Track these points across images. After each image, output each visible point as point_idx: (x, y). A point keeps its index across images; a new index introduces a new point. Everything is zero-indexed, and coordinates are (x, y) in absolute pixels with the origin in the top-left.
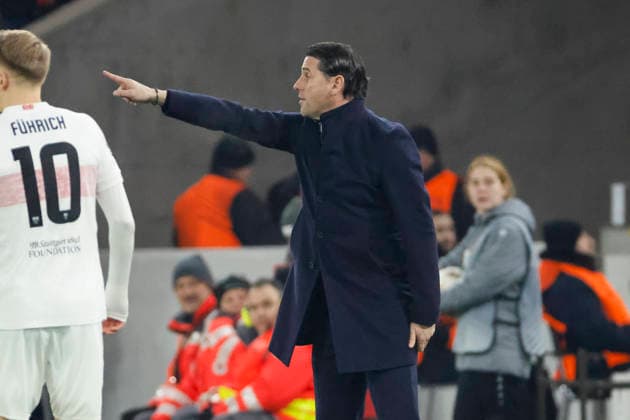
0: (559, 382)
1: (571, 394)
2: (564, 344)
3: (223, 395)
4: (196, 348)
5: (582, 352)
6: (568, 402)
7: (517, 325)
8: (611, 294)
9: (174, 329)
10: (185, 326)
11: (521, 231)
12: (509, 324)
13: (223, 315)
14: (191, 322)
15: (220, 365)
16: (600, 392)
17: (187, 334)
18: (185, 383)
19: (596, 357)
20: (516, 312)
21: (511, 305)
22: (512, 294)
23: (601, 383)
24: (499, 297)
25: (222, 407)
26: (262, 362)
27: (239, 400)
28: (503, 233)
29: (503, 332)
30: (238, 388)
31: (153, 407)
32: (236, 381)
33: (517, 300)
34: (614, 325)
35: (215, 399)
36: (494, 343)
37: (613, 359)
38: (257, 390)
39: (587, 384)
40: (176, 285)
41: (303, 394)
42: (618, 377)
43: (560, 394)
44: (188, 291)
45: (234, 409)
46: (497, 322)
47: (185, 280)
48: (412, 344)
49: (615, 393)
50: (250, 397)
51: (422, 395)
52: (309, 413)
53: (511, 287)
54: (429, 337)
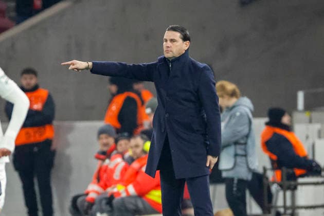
0: (274, 182)
1: (279, 188)
2: (276, 165)
3: (119, 189)
4: (107, 167)
5: (284, 169)
6: (277, 192)
7: (245, 156)
8: (297, 142)
9: (98, 158)
10: (102, 157)
11: (247, 113)
12: (242, 156)
13: (118, 153)
14: (105, 155)
15: (117, 175)
16: (293, 187)
17: (103, 160)
18: (102, 183)
19: (290, 171)
20: (245, 150)
21: (243, 147)
22: (242, 142)
23: (292, 183)
24: (236, 143)
25: (118, 194)
26: (137, 173)
27: (127, 191)
28: (238, 114)
29: (239, 159)
30: (126, 185)
31: (87, 194)
32: (125, 182)
33: (245, 144)
34: (299, 157)
35: (115, 190)
36: (235, 164)
37: (298, 172)
38: (135, 186)
39: (287, 183)
40: (99, 138)
41: (156, 187)
42: (301, 180)
43: (274, 188)
44: (105, 141)
45: (124, 195)
46: (236, 155)
47: (103, 136)
48: (208, 165)
49: (299, 188)
50: (131, 189)
51: (211, 188)
52: (159, 196)
53: (242, 138)
54: (215, 162)
